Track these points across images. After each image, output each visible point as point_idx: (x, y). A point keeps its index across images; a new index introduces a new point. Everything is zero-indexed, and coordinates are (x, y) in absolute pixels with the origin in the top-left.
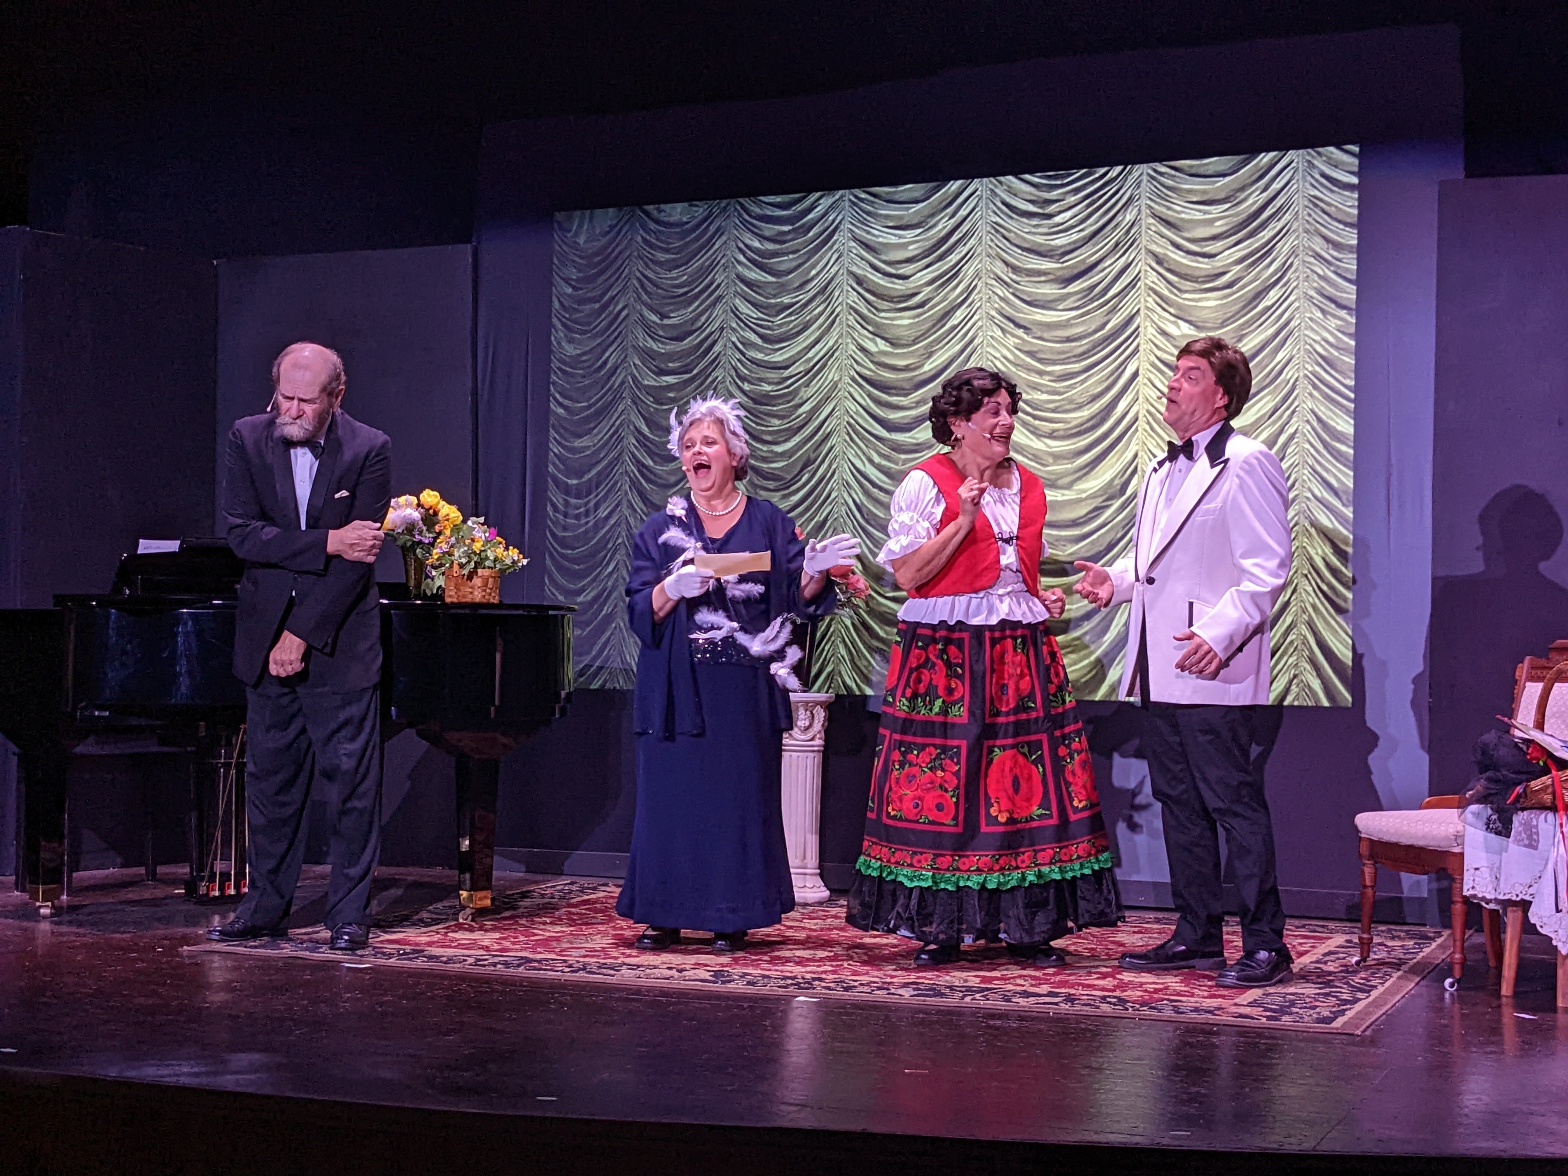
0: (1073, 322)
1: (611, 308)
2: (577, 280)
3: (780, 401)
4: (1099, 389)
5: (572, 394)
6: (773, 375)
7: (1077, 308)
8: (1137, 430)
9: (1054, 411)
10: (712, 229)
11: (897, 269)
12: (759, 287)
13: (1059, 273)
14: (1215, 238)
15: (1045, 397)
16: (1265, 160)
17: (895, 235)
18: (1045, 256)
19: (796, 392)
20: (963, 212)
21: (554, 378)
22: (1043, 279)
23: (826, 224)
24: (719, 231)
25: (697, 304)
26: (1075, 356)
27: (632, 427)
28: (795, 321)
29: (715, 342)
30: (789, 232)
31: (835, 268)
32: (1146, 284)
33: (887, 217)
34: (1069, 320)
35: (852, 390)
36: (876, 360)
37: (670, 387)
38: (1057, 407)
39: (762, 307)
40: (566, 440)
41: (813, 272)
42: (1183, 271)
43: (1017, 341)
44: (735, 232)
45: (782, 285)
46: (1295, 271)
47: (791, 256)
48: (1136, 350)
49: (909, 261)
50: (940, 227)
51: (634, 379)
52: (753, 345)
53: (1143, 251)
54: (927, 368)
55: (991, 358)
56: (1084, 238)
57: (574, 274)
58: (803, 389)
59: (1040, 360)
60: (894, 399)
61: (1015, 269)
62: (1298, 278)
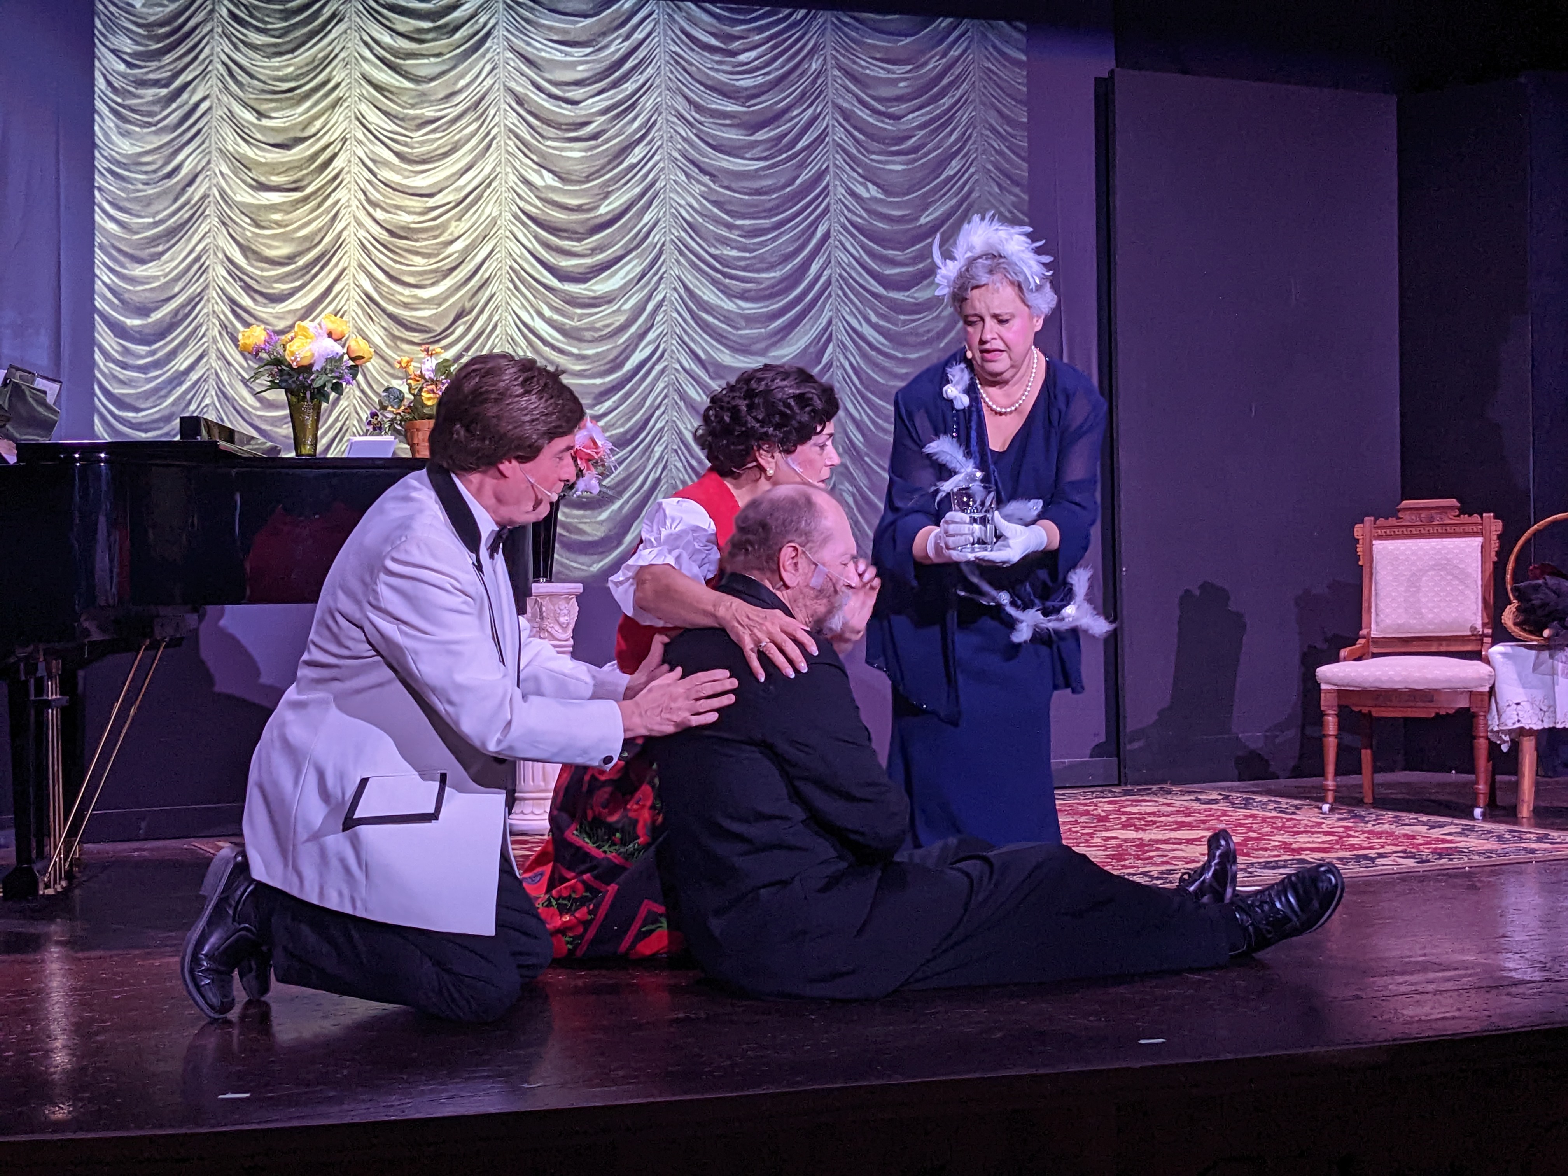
0: (762, 173)
1: (185, 96)
2: (135, 55)
3: (424, 236)
4: (791, 249)
5: (128, 205)
6: (417, 204)
7: (765, 159)
8: (830, 295)
9: (744, 269)
10: (327, 13)
11: (564, 91)
12: (391, 93)
13: (746, 118)
14: (899, 99)
15: (734, 253)
16: (943, 25)
17: (561, 51)
18: (730, 98)
19: (444, 227)
20: (638, 36)
21: (99, 181)
22: (728, 122)
23: (477, 27)
24: (336, 17)
25: (309, 103)
26: (765, 211)
27: (220, 255)
28: (440, 141)
29: (335, 155)
30: (429, 30)
31: (489, 82)
32: (834, 140)
33: (550, 28)
34: (757, 170)
35: (515, 229)
36: (543, 195)
37: (274, 208)
38: (747, 265)
39: (396, 117)
40: (123, 266)
41: (462, 83)
42: (869, 130)
43: (703, 188)
44: (358, 20)
45: (423, 94)
46: (974, 143)
47: (432, 60)
48: (827, 210)
49: (578, 83)
50: (612, 48)
51: (222, 193)
52: (386, 164)
53: (830, 104)
54: (603, 210)
55: (675, 205)
56: (770, 82)
57: (127, 46)
58: (454, 224)
59: (727, 212)
60: (566, 244)
61: (698, 108)
62: (977, 149)
